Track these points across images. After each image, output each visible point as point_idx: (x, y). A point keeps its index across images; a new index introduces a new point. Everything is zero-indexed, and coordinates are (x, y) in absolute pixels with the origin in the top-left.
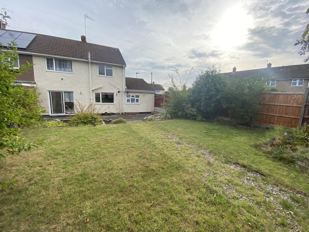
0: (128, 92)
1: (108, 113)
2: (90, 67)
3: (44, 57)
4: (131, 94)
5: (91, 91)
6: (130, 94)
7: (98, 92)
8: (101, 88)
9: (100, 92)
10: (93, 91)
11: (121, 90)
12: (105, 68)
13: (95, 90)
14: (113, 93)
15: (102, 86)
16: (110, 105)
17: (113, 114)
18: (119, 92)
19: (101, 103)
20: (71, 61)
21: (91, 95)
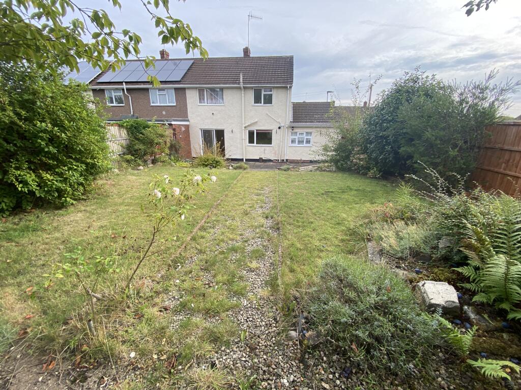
0: (293, 127)
1: (263, 158)
2: (243, 95)
3: (196, 88)
4: (298, 131)
5: (243, 128)
6: (296, 130)
7: (251, 129)
8: (256, 122)
9: (254, 128)
10: (245, 127)
11: (282, 125)
12: (263, 93)
13: (249, 126)
14: (272, 130)
15: (256, 120)
16: (266, 148)
17: (270, 161)
18: (279, 128)
19: (255, 144)
20: (222, 89)
21: (244, 133)
